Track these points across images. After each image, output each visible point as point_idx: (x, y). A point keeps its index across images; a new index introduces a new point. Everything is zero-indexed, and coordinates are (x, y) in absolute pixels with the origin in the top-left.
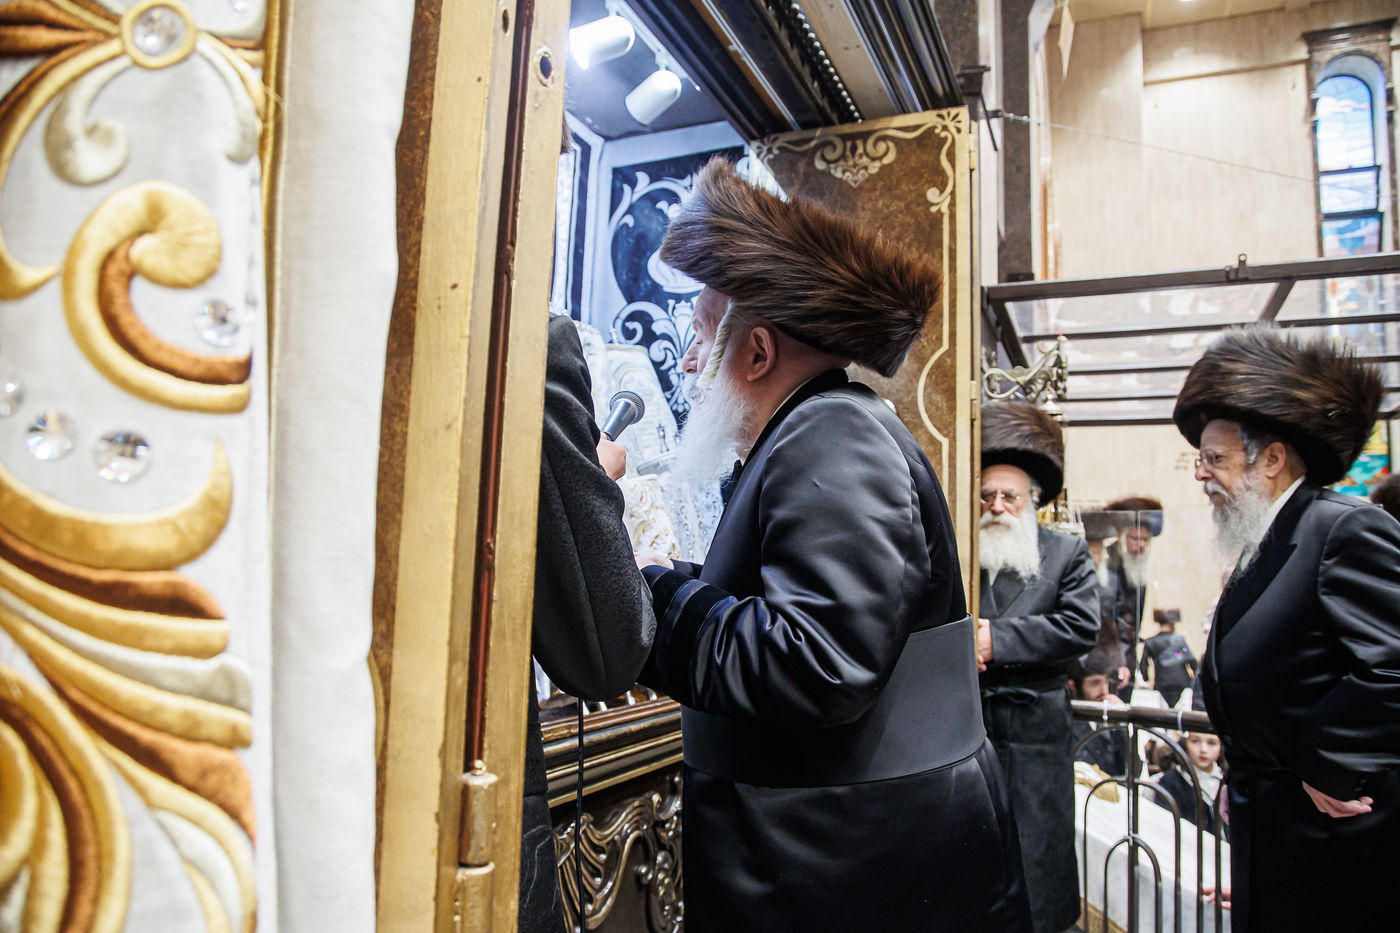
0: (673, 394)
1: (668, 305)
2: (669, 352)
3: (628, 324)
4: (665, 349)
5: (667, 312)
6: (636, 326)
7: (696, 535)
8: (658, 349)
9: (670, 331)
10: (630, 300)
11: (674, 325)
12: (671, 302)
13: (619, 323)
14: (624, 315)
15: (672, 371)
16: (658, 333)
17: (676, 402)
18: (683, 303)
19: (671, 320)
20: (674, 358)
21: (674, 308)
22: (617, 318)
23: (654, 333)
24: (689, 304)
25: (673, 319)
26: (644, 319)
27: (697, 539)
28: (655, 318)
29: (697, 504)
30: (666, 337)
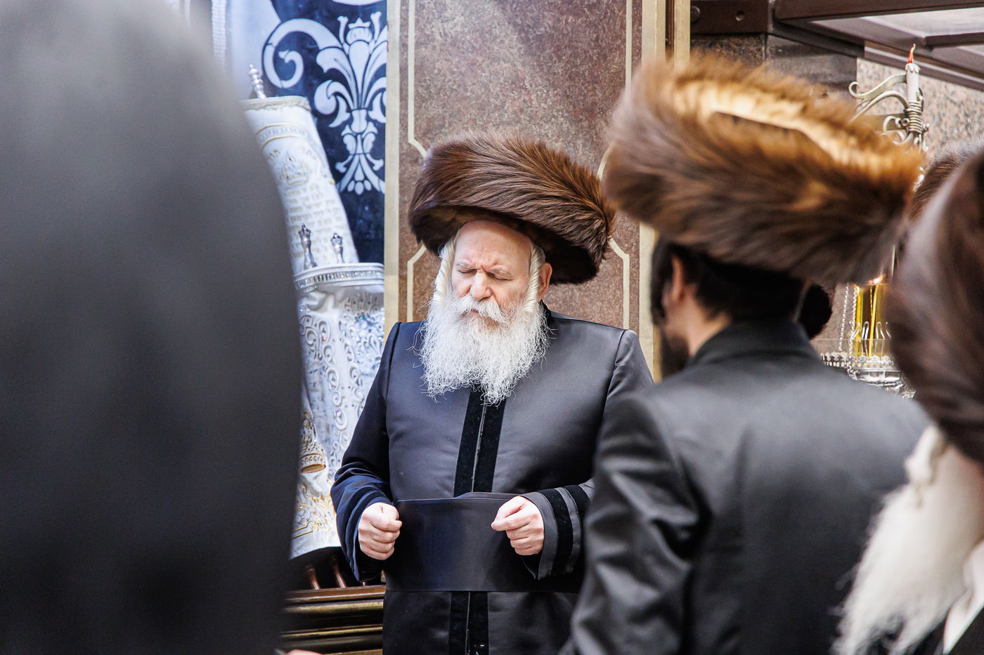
0: (348, 166)
1: (338, 24)
2: (340, 99)
3: (282, 55)
4: (337, 94)
5: (337, 36)
6: (293, 56)
7: (346, 386)
8: (324, 96)
9: (341, 65)
10: (284, 18)
11: (348, 57)
12: (343, 20)
13: (270, 51)
14: (276, 40)
15: (347, 130)
16: (326, 68)
17: (353, 178)
18: (359, 22)
19: (343, 50)
20: (349, 110)
21: (347, 30)
22: (267, 44)
23: (320, 68)
24: (367, 24)
25: (346, 47)
26: (304, 44)
27: (347, 392)
28: (321, 46)
29: (348, 342)
30: (335, 75)
